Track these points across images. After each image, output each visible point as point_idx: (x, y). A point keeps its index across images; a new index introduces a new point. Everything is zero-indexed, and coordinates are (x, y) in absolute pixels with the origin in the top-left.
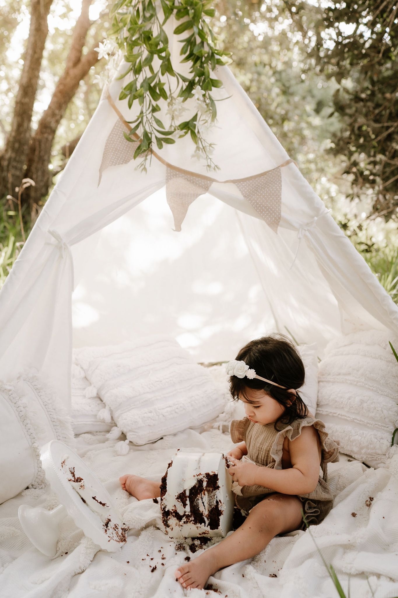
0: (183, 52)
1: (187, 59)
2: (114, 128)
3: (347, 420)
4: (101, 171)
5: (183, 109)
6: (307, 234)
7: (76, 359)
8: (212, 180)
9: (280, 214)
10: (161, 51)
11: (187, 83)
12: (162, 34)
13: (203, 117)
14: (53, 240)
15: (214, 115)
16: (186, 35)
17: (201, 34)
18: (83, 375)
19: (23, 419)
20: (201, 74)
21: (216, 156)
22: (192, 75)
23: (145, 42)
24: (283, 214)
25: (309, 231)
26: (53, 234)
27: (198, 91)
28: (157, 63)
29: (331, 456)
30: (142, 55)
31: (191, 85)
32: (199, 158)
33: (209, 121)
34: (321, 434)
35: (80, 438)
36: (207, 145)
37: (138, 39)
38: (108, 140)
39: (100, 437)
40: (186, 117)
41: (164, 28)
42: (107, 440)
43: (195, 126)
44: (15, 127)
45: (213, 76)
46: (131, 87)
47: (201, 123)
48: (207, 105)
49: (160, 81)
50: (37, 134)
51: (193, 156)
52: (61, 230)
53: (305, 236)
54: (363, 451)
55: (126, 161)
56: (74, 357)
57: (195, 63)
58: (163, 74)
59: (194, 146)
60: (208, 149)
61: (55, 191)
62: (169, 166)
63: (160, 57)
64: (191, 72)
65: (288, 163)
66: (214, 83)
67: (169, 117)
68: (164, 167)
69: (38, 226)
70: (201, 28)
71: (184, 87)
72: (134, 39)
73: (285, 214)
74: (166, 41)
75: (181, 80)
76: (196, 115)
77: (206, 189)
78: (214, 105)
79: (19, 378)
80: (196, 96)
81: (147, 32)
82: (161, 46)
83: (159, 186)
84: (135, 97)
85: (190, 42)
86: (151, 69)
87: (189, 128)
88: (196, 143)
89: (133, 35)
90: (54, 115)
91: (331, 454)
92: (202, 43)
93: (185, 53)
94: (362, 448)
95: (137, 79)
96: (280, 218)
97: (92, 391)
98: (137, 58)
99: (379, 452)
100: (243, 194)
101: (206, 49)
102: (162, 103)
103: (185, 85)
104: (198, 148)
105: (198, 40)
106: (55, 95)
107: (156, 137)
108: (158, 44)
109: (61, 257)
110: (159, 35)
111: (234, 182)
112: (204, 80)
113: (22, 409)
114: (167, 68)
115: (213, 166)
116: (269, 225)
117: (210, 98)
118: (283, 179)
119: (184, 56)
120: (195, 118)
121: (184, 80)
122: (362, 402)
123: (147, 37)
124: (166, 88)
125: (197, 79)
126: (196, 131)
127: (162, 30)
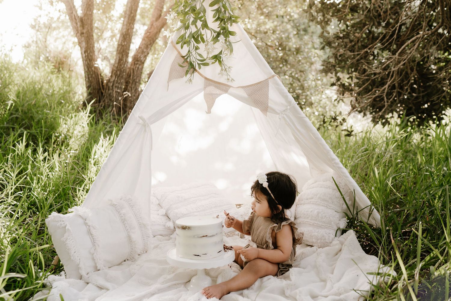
0: (214, 17)
1: (216, 20)
2: (175, 59)
3: (310, 224)
4: (168, 82)
5: (214, 48)
6: (285, 116)
7: (154, 193)
8: (230, 87)
9: (268, 105)
10: (202, 17)
11: (216, 34)
12: (202, 7)
13: (226, 52)
14: (141, 121)
15: (232, 51)
16: (216, 7)
17: (224, 6)
18: (158, 202)
19: (123, 221)
20: (224, 29)
21: (233, 74)
22: (219, 29)
23: (192, 12)
24: (269, 105)
25: (286, 115)
26: (141, 118)
27: (222, 38)
28: (199, 24)
29: (299, 241)
30: (189, 20)
31: (219, 34)
32: (222, 75)
33: (229, 54)
34: (294, 229)
35: (155, 238)
36: (227, 67)
37: (189, 10)
38: (172, 65)
39: (167, 238)
40: (216, 52)
41: (203, 4)
42: (171, 238)
43: (220, 57)
44: (117, 61)
45: (231, 29)
46: (182, 37)
47: (224, 55)
48: (227, 45)
49: (201, 33)
50: (131, 65)
51: (219, 74)
52: (146, 116)
53: (283, 117)
54: (319, 241)
55: (182, 77)
56: (152, 192)
57: (221, 22)
58: (203, 29)
59: (220, 68)
60: (227, 70)
61: (142, 95)
62: (206, 78)
63: (201, 21)
64: (218, 28)
65: (273, 76)
66: (232, 33)
67: (206, 52)
68: (203, 79)
69: (133, 114)
70: (224, 3)
71: (215, 36)
72: (186, 10)
73: (270, 104)
74: (205, 11)
75: (213, 32)
76: (222, 51)
77: (226, 91)
78: (232, 45)
79: (121, 199)
80: (221, 41)
81: (193, 7)
82: (202, 14)
83: (200, 91)
84: (185, 43)
85: (218, 11)
86: (196, 27)
87: (217, 59)
88: (221, 66)
89: (185, 9)
90: (143, 52)
91: (299, 240)
92: (225, 11)
93: (215, 17)
94: (318, 240)
95: (186, 33)
96: (268, 107)
97: (163, 211)
98: (187, 21)
99: (328, 242)
100: (247, 94)
101: (227, 15)
102: (201, 45)
103: (215, 35)
104: (222, 70)
105: (223, 10)
106: (143, 39)
107: (198, 63)
108: (199, 13)
109: (145, 131)
110: (201, 8)
111: (243, 87)
112: (226, 32)
113: (123, 215)
114: (205, 25)
115: (230, 79)
116: (261, 111)
117: (229, 41)
118: (269, 86)
119: (215, 19)
120: (221, 53)
121: (215, 32)
122: (318, 213)
123: (193, 10)
124: (205, 37)
125: (222, 31)
126: (221, 60)
127: (202, 5)
